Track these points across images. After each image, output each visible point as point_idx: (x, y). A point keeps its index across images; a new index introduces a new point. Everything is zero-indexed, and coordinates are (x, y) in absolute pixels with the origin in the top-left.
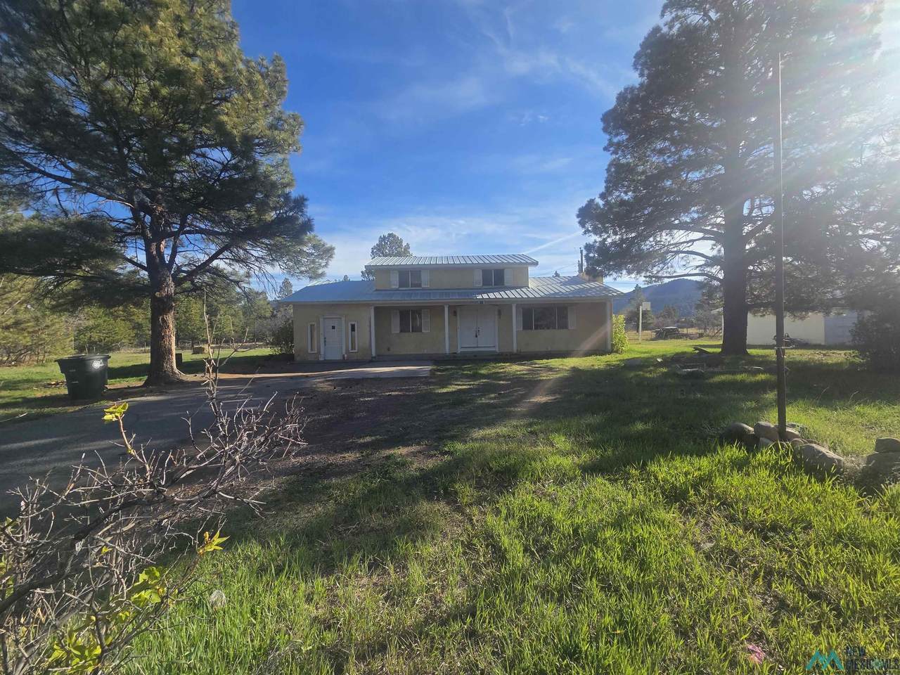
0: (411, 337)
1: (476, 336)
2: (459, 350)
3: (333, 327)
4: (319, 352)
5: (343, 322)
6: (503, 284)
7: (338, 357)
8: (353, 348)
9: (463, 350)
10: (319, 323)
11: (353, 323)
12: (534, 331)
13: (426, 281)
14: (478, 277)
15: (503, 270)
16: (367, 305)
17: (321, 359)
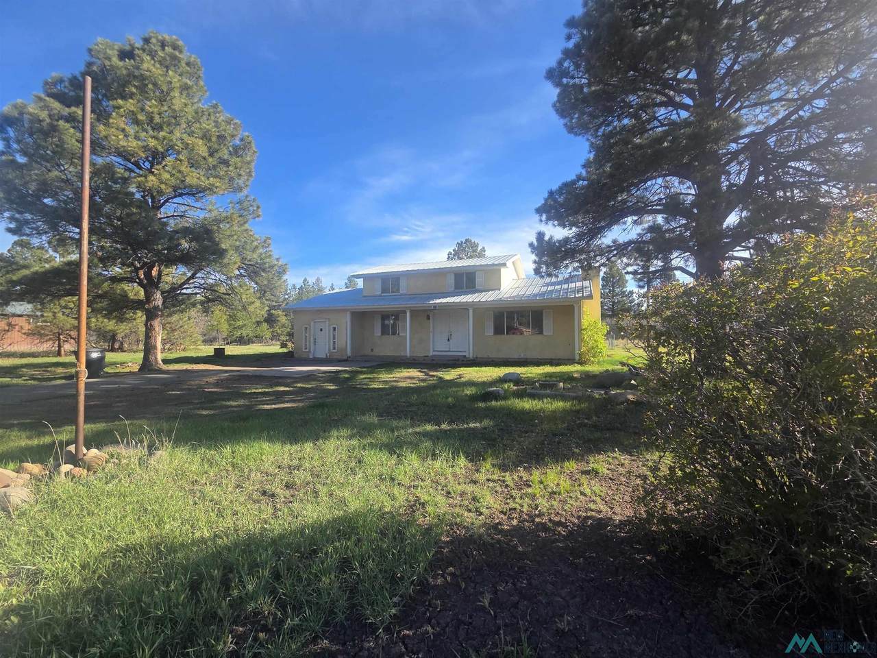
0: (390, 339)
1: (449, 340)
2: (431, 353)
3: (321, 330)
4: (310, 352)
5: (327, 325)
6: (475, 287)
7: (324, 356)
8: (334, 349)
9: (435, 353)
10: (310, 326)
11: (334, 326)
12: (505, 336)
13: (404, 287)
14: (451, 280)
15: (475, 273)
16: (344, 311)
17: (311, 357)
